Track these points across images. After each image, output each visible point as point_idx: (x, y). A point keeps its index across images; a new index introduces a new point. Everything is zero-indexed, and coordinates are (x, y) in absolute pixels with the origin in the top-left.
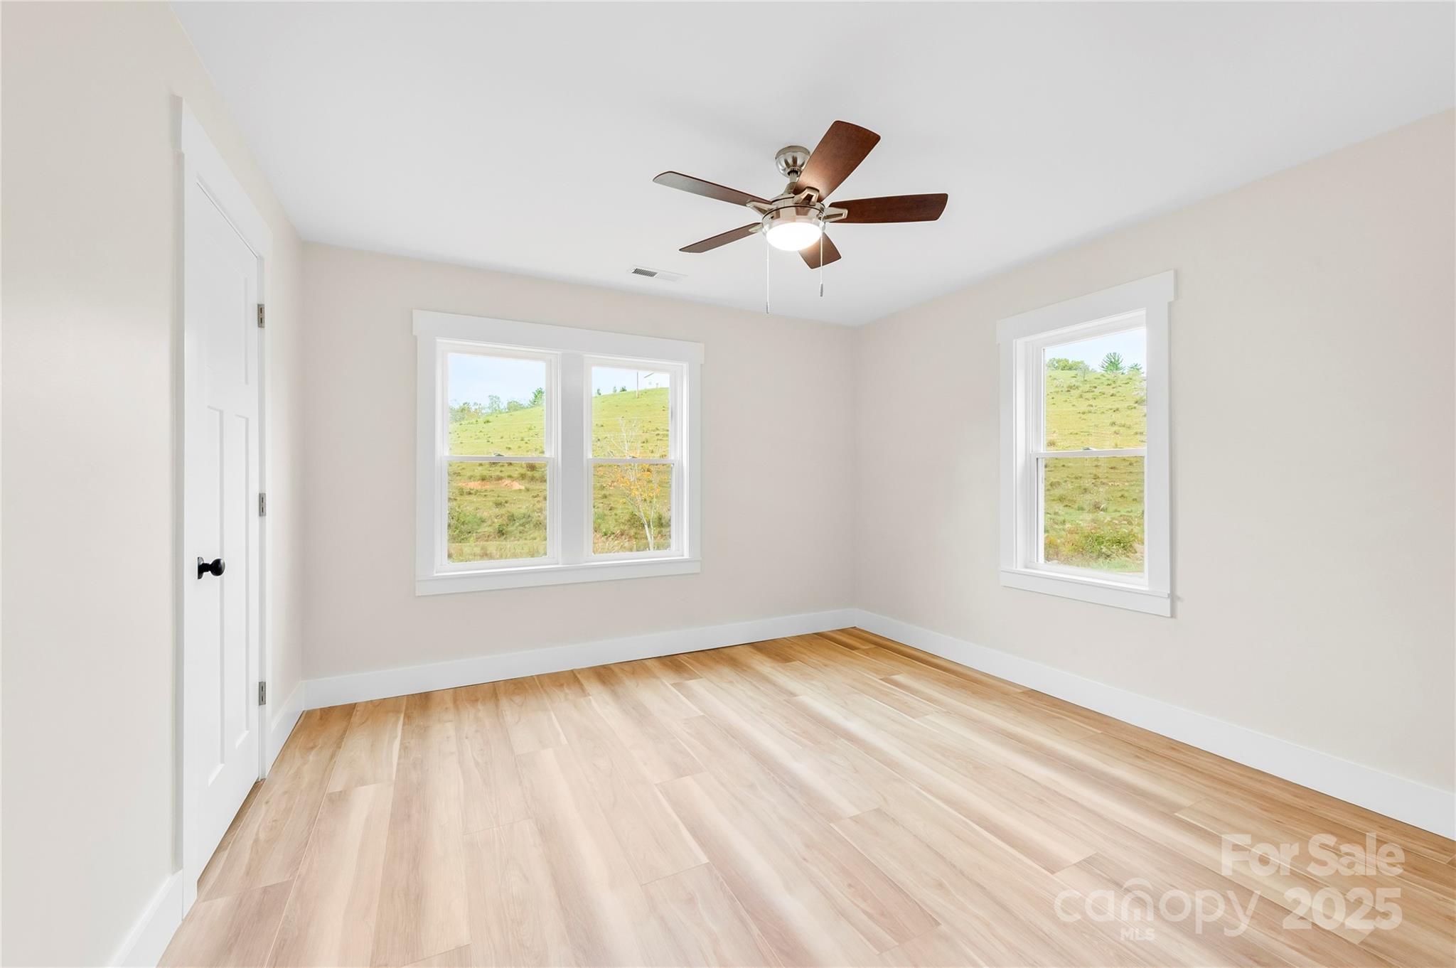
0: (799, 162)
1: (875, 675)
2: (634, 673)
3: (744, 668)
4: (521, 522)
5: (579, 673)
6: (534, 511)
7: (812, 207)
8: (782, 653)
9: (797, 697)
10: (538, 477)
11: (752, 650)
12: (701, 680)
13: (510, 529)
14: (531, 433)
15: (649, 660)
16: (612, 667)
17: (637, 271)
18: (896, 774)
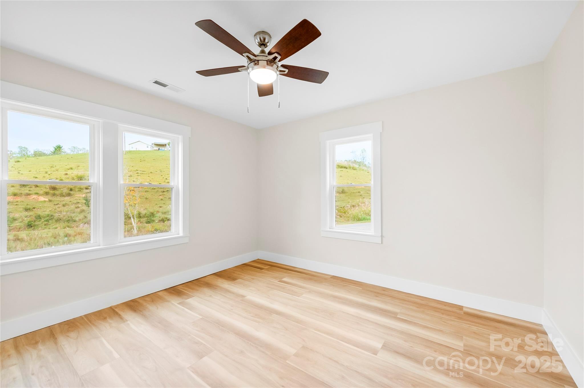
0: (266, 41)
1: (274, 279)
2: (153, 301)
3: (215, 287)
4: (46, 219)
5: (116, 308)
6: (55, 213)
7: (275, 63)
8: (231, 276)
9: (246, 297)
10: (58, 194)
11: (216, 277)
12: (194, 297)
13: (37, 223)
14: (53, 169)
15: (160, 292)
16: (139, 300)
17: (156, 82)
18: (303, 326)
